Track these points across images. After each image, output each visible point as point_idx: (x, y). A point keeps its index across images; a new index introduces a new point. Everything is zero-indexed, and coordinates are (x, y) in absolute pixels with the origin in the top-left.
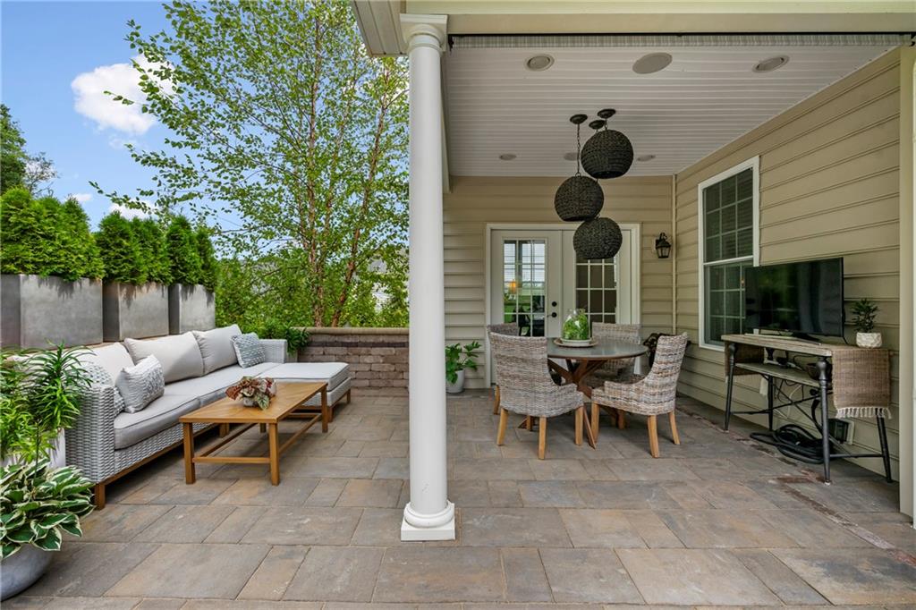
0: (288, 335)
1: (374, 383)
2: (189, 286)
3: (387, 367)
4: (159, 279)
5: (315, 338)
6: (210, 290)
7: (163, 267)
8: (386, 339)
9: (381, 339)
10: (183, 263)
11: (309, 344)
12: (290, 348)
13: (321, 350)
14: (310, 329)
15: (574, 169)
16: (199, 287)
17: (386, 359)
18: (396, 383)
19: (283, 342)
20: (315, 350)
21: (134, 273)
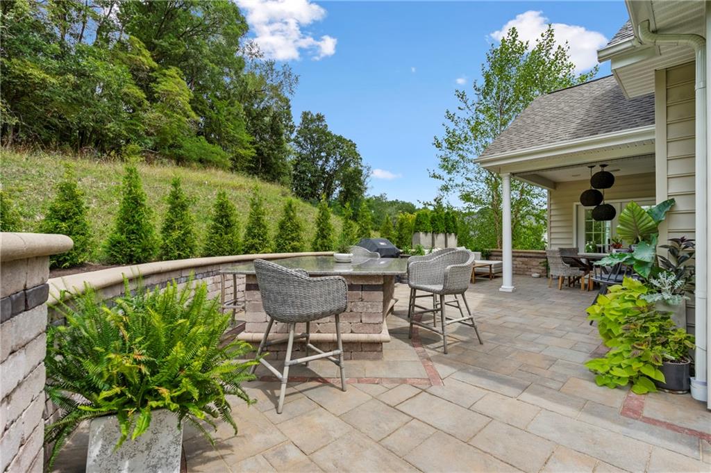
0: (482, 251)
1: (518, 272)
2: (450, 234)
3: (524, 266)
4: (443, 232)
5: (493, 253)
6: (456, 234)
7: (444, 228)
8: (523, 254)
9: (521, 254)
10: (448, 226)
11: (491, 255)
12: (482, 256)
13: (495, 258)
14: (491, 250)
15: (589, 187)
16: (453, 234)
17: (523, 263)
18: (527, 273)
19: (480, 253)
20: (492, 258)
21: (438, 230)
